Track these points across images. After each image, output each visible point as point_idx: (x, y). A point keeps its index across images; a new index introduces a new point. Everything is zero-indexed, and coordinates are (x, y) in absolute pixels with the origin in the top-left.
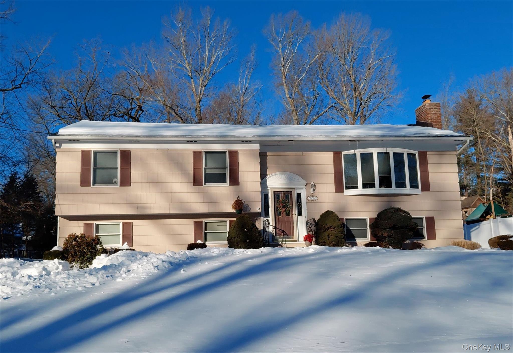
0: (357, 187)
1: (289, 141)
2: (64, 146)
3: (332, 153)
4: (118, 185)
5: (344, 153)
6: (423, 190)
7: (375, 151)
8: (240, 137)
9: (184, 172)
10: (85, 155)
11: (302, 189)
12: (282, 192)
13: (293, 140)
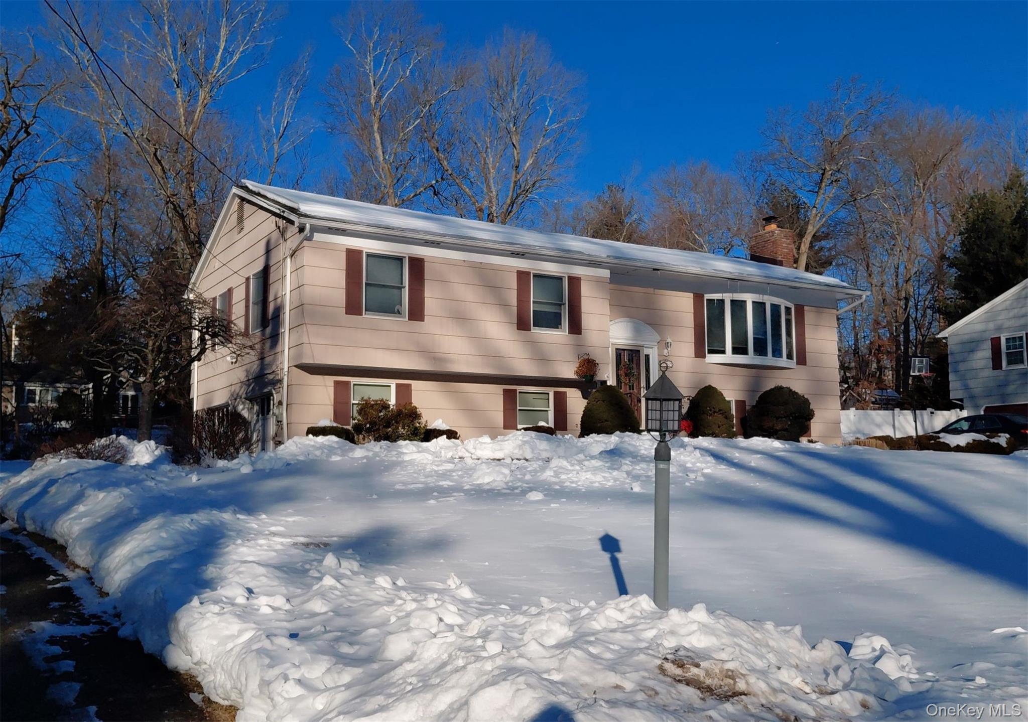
0: (723, 352)
1: (654, 270)
2: (317, 236)
3: (691, 295)
4: (405, 318)
5: (707, 296)
6: (798, 363)
7: (749, 298)
8: (589, 255)
9: (503, 305)
10: (353, 256)
11: (652, 348)
12: (624, 350)
13: (658, 270)
